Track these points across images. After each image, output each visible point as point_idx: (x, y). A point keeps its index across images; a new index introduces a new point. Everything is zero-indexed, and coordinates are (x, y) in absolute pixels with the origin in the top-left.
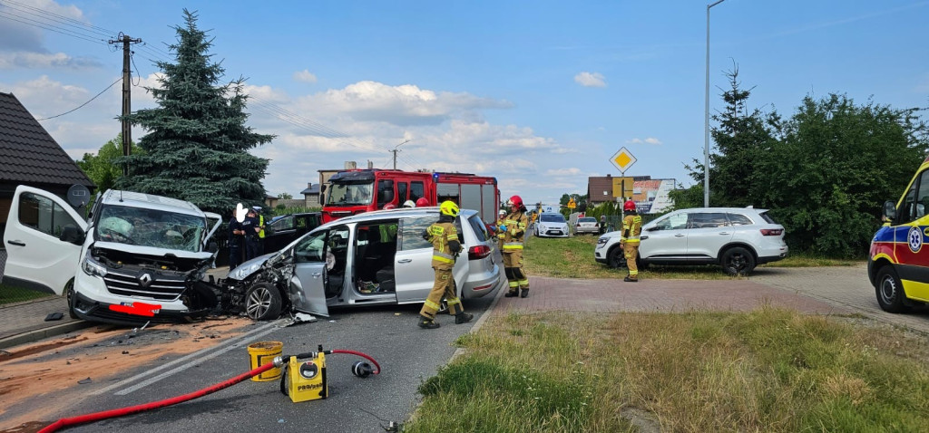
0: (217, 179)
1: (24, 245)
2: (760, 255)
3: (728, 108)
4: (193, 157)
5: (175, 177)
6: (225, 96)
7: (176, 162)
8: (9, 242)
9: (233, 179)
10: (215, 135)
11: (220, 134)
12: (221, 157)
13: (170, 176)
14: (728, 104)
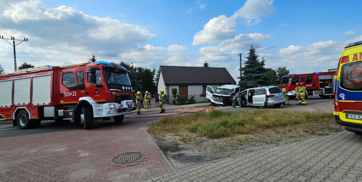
0: (255, 80)
4: (250, 76)
5: (247, 80)
6: (259, 62)
7: (247, 77)
9: (258, 80)
10: (255, 71)
11: (256, 70)
12: (255, 75)
13: (246, 80)
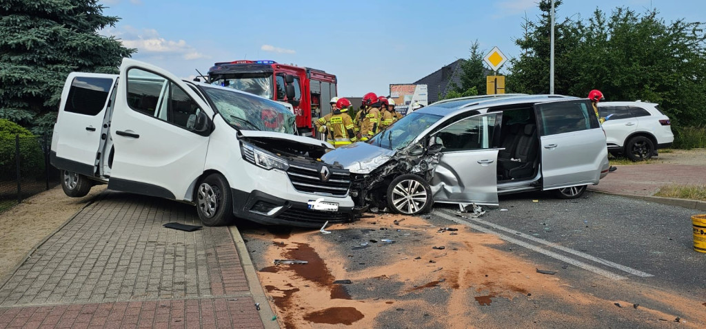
1: (137, 136)
2: (659, 143)
3: (544, 16)
8: (118, 133)
14: (542, 13)
